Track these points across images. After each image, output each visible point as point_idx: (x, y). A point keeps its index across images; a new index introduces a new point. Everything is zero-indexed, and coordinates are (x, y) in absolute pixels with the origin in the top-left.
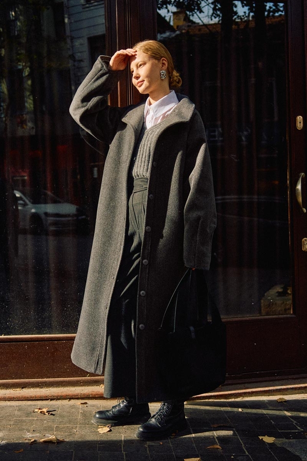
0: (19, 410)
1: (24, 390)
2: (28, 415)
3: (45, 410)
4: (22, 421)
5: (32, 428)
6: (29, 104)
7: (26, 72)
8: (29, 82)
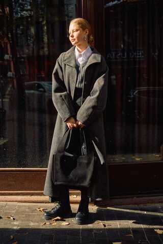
0: (29, 208)
1: (32, 196)
2: (33, 211)
3: (41, 209)
4: (29, 215)
5: (34, 220)
6: (46, 39)
8: (45, 28)
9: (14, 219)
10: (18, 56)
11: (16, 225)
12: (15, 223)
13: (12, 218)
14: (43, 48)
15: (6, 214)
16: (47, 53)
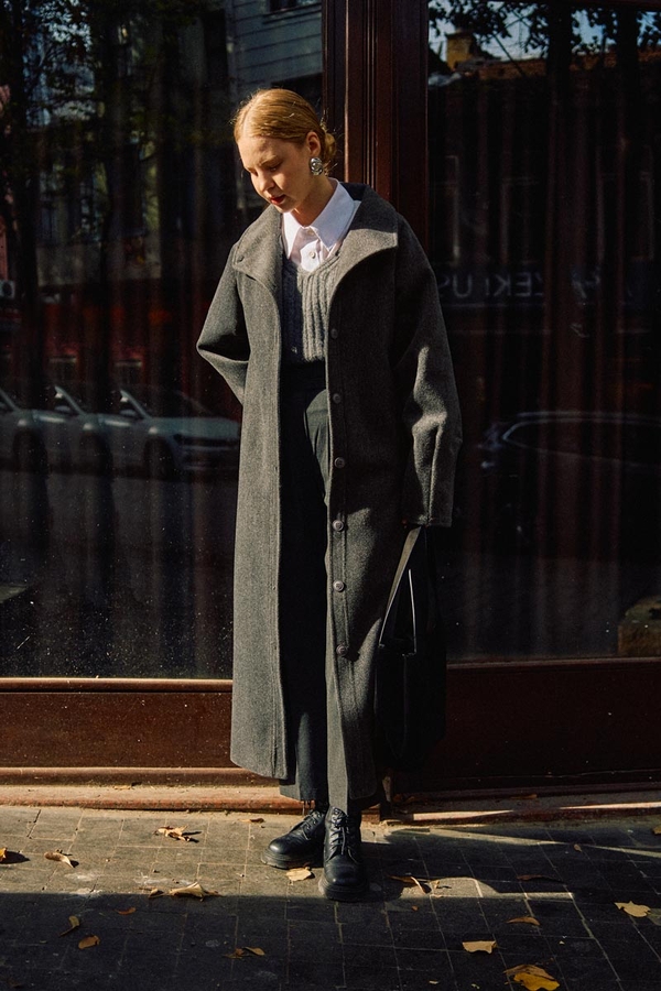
0: (126, 829)
1: (137, 788)
2: (145, 838)
3: (178, 831)
4: (131, 852)
5: (152, 866)
6: (153, 214)
7: (149, 150)
8: (153, 171)
9: (74, 864)
10: (41, 283)
11: (85, 883)
12: (81, 877)
13: (66, 860)
14: (142, 252)
15: (39, 846)
16: (156, 273)
